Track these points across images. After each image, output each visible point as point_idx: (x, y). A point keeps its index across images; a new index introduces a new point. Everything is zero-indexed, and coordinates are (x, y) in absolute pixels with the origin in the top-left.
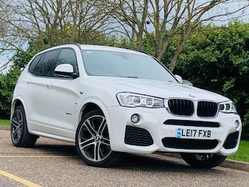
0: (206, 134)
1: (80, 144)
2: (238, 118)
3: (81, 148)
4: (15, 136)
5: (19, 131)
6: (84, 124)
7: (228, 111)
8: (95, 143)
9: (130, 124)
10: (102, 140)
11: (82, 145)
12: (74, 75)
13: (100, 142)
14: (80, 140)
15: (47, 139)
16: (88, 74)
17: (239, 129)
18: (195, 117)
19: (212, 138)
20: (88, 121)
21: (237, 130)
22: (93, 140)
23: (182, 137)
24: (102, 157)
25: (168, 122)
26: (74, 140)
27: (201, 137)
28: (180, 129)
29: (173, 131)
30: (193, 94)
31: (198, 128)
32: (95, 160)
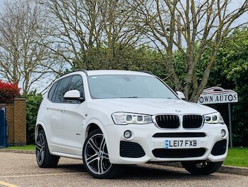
0: (193, 143)
1: (86, 160)
2: (225, 127)
3: (88, 164)
4: (40, 159)
5: (43, 153)
6: (89, 142)
7: (215, 122)
8: (98, 158)
9: (124, 139)
10: (104, 155)
11: (88, 161)
12: (81, 100)
13: (102, 157)
14: (86, 157)
15: (70, 159)
16: (93, 98)
17: (226, 137)
18: (181, 130)
19: (198, 146)
20: (91, 139)
21: (224, 138)
22: (97, 156)
23: (170, 148)
24: (104, 170)
25: (157, 135)
26: (81, 157)
27: (188, 147)
28: (167, 141)
29: (161, 143)
30: (179, 109)
31: (184, 139)
32: (99, 173)
